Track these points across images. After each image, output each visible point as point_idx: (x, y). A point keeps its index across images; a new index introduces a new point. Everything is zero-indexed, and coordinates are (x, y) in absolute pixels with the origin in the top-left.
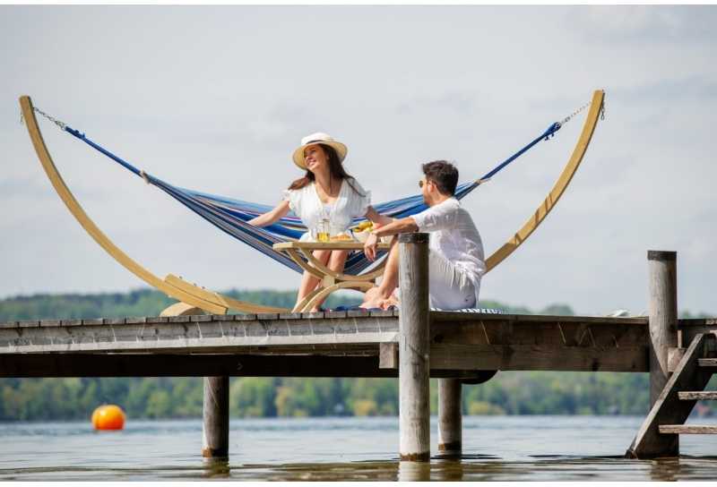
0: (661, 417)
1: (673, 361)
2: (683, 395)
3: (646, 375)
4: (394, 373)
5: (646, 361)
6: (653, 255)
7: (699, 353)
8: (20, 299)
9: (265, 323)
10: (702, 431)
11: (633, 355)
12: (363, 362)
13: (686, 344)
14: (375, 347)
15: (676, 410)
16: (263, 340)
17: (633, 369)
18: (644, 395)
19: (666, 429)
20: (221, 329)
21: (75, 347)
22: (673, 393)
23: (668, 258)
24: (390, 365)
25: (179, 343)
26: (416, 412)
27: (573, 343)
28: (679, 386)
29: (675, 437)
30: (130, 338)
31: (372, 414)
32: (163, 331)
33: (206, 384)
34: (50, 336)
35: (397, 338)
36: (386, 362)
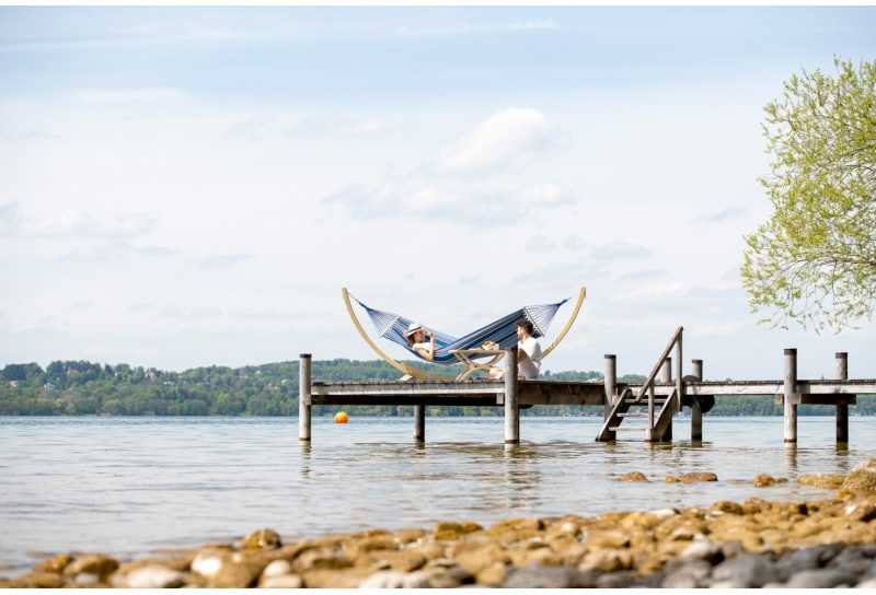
0: (609, 425)
1: (614, 400)
2: (619, 415)
3: (603, 407)
4: (503, 405)
5: (603, 401)
6: (607, 356)
7: (625, 397)
8: (287, 363)
9: (446, 384)
10: (626, 430)
11: (598, 398)
12: (489, 401)
13: (619, 394)
14: (495, 394)
15: (616, 421)
16: (446, 391)
17: (598, 404)
18: (603, 418)
19: (611, 429)
20: (428, 386)
21: (366, 393)
22: (615, 413)
23: (613, 358)
24: (501, 402)
25: (410, 392)
26: (512, 422)
27: (574, 393)
28: (617, 411)
29: (614, 432)
30: (389, 389)
31: (438, 415)
32: (404, 387)
33: (416, 408)
34: (356, 388)
35: (504, 392)
36: (500, 401)
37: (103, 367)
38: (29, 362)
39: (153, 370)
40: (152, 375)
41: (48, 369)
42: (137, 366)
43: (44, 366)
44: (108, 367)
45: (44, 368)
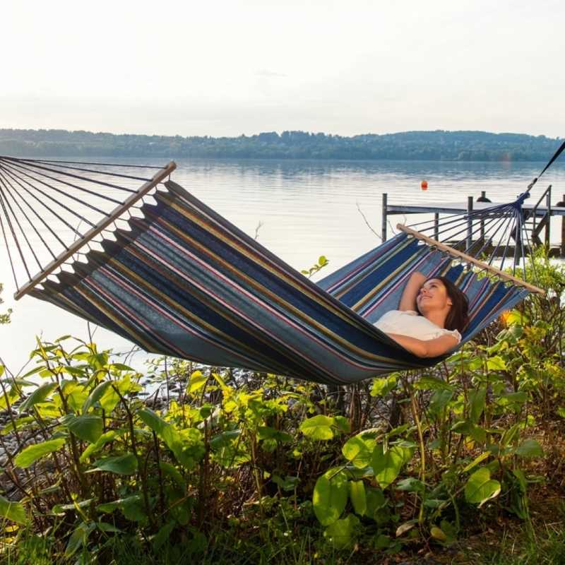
37: (310, 134)
38: (272, 132)
39: (337, 136)
40: (337, 139)
41: (282, 135)
42: (329, 134)
43: (280, 134)
44: (313, 134)
45: (280, 135)
